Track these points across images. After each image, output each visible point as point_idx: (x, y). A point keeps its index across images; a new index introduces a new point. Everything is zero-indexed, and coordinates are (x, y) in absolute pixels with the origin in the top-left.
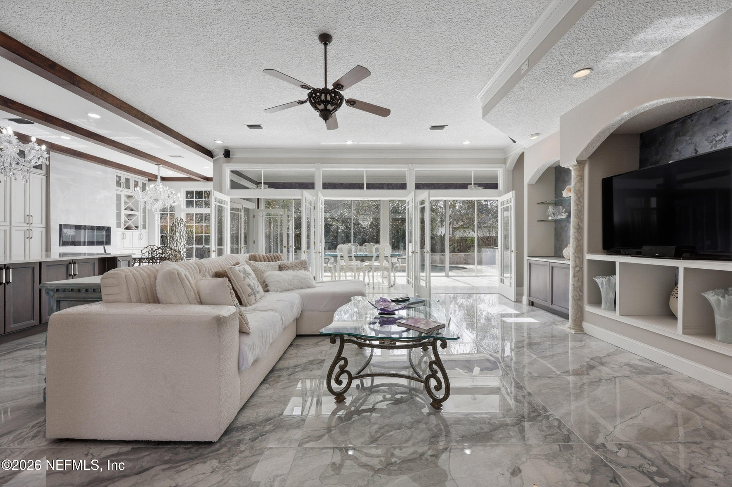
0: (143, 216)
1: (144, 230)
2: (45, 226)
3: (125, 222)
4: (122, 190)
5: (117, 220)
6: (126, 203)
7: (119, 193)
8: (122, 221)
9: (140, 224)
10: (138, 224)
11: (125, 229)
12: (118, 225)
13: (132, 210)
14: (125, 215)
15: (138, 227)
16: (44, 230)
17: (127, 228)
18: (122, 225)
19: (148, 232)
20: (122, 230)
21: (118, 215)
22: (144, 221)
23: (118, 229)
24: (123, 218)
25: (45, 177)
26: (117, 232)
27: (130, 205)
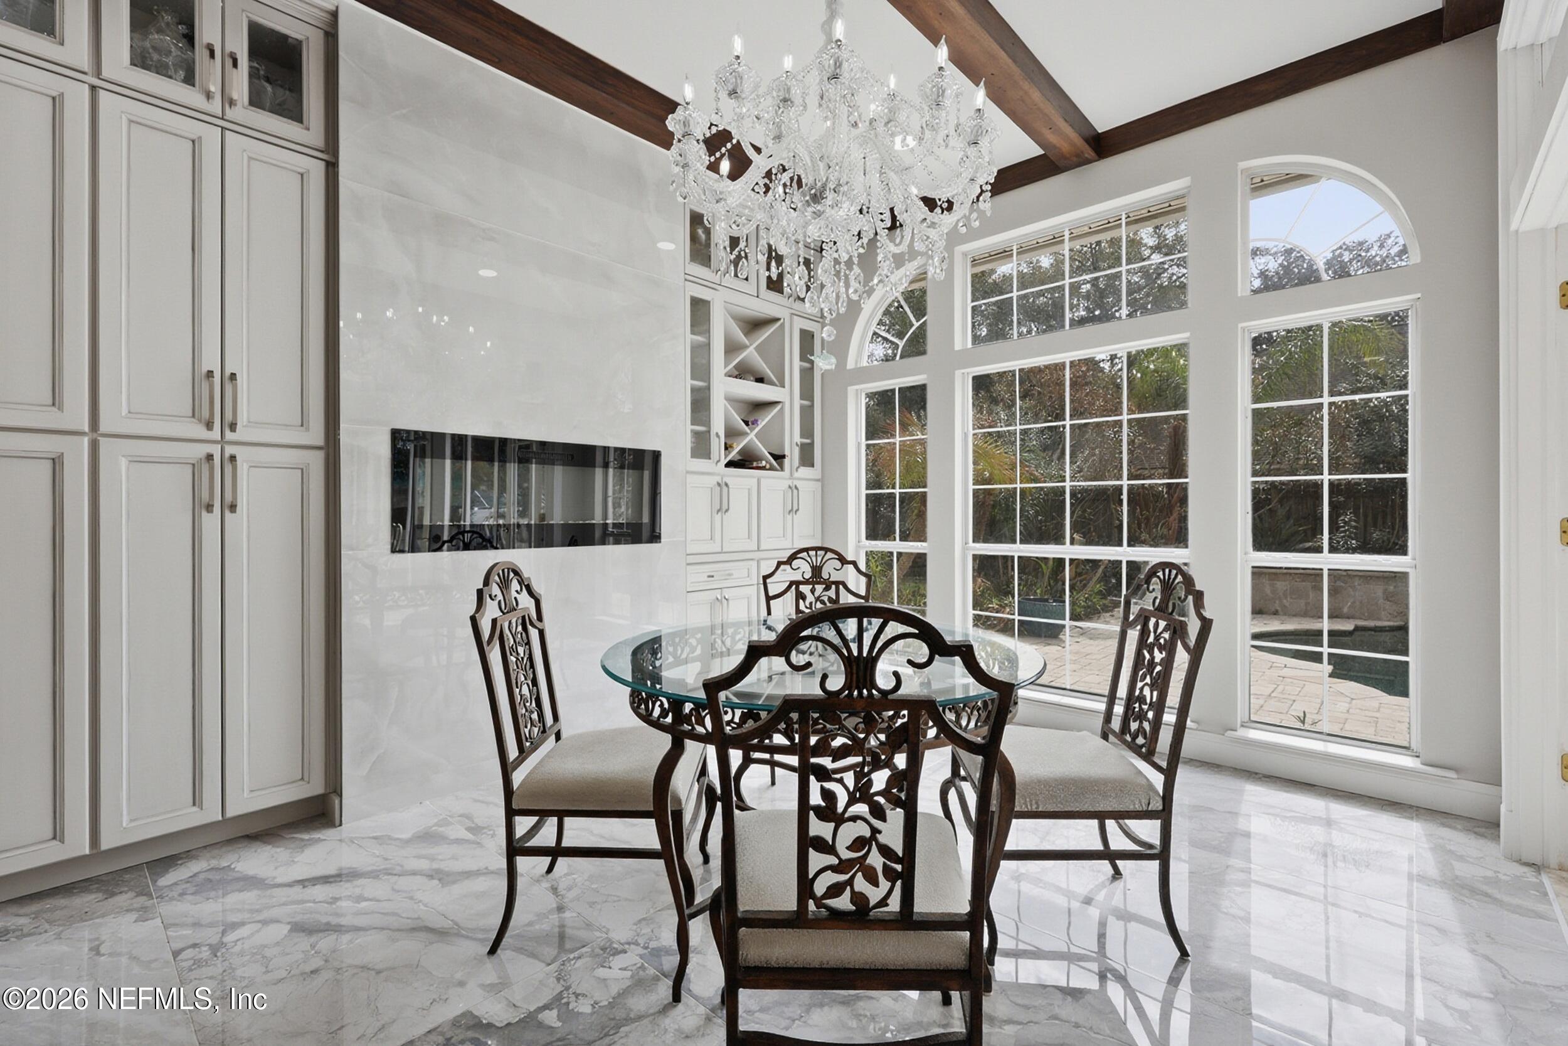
0: (802, 407)
1: (804, 472)
2: (320, 441)
3: (732, 433)
4: (716, 279)
5: (694, 422)
6: (732, 348)
7: (703, 294)
8: (718, 426)
9: (791, 442)
10: (782, 446)
11: (730, 464)
12: (701, 447)
13: (760, 380)
14: (731, 400)
15: (783, 457)
16: (316, 462)
17: (745, 461)
18: (717, 446)
19: (822, 480)
20: (715, 466)
21: (700, 404)
22: (807, 430)
23: (701, 464)
24: (720, 415)
25: (321, 165)
26: (690, 479)
27: (751, 354)
